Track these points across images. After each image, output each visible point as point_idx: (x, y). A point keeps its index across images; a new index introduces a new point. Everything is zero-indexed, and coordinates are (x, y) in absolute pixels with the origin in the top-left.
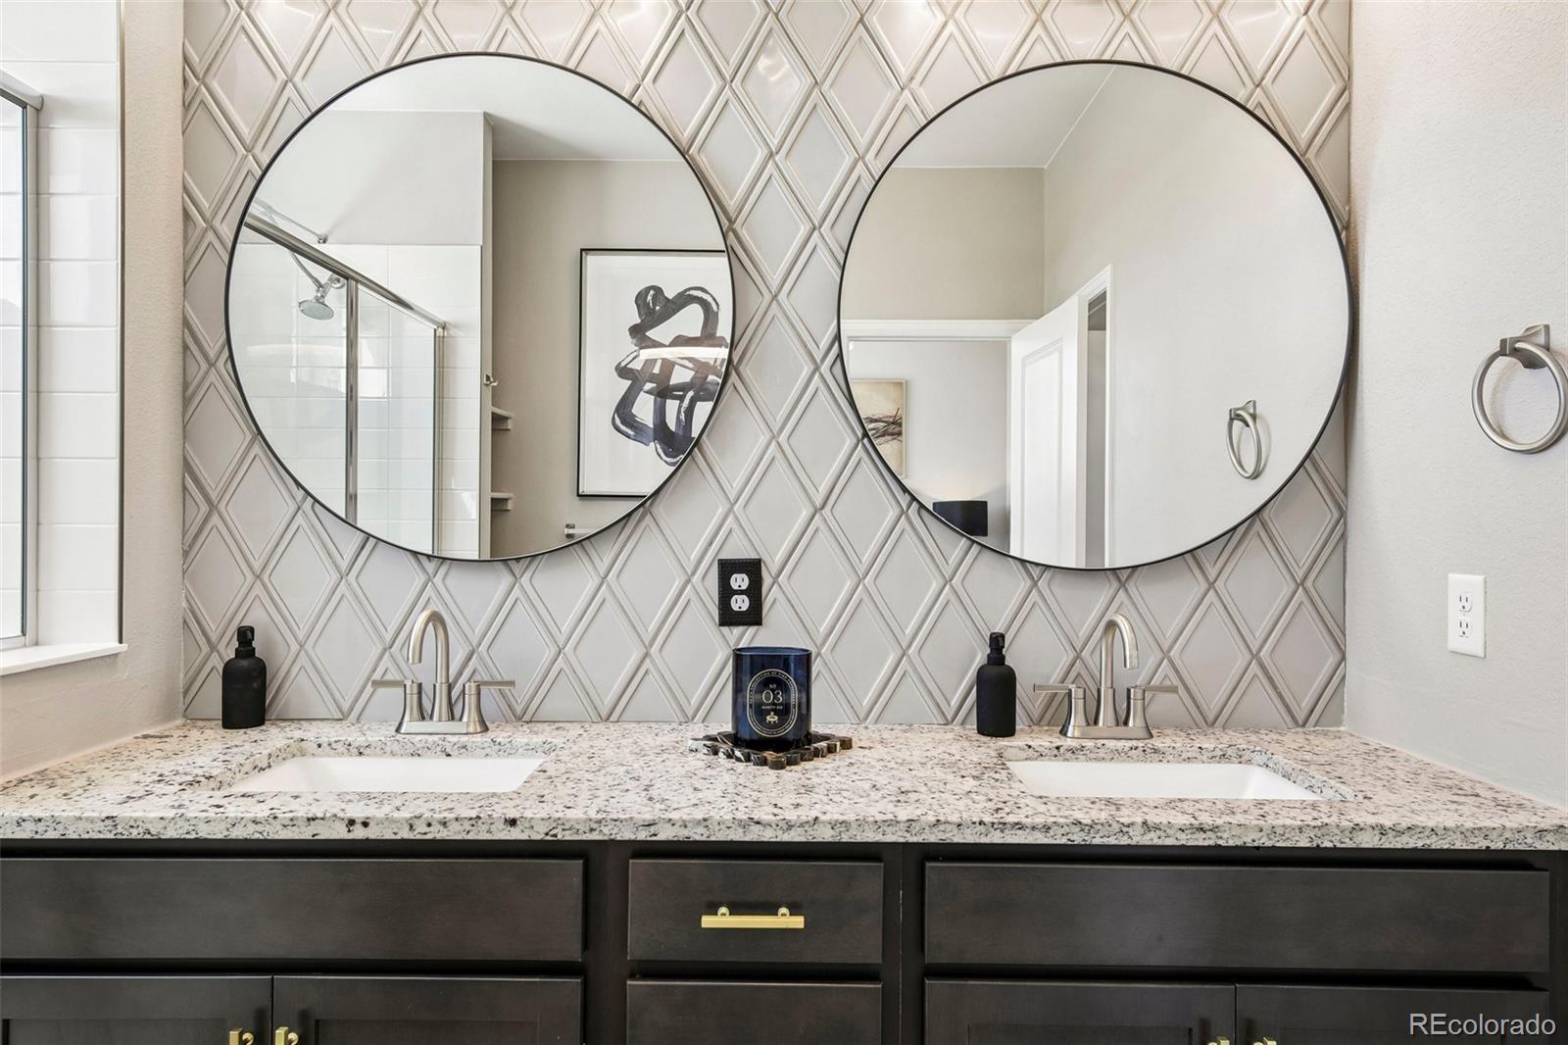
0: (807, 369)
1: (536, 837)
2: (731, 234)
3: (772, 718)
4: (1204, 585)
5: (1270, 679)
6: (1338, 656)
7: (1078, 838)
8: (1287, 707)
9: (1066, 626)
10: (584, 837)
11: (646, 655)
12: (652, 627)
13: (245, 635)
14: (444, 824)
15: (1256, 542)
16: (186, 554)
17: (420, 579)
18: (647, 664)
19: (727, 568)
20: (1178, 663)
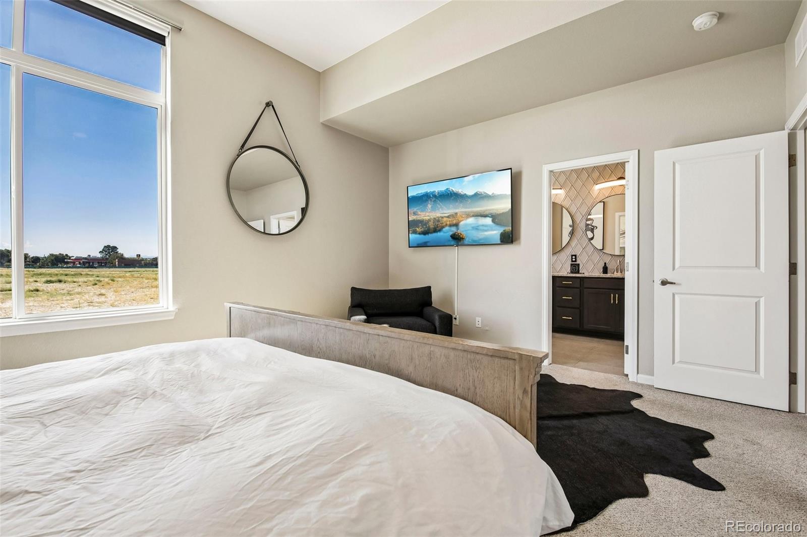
3: (574, 269)
7: (599, 277)
19: (572, 256)
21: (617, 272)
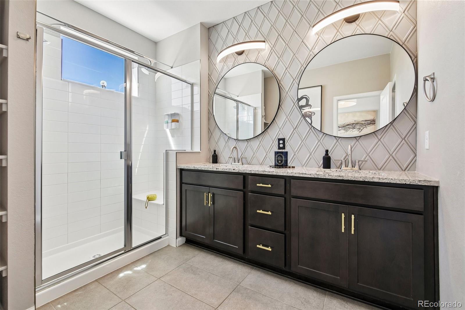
0: (293, 104)
1: (237, 172)
2: (280, 84)
3: (280, 162)
4: (378, 140)
5: (395, 160)
6: (414, 155)
7: (316, 177)
8: (400, 166)
9: (344, 149)
10: (243, 172)
11: (267, 154)
12: (268, 150)
13: (215, 151)
14: (226, 169)
15: (391, 130)
16: (209, 140)
17: (235, 143)
18: (267, 156)
19: (279, 140)
20: (371, 157)
21: (347, 166)
